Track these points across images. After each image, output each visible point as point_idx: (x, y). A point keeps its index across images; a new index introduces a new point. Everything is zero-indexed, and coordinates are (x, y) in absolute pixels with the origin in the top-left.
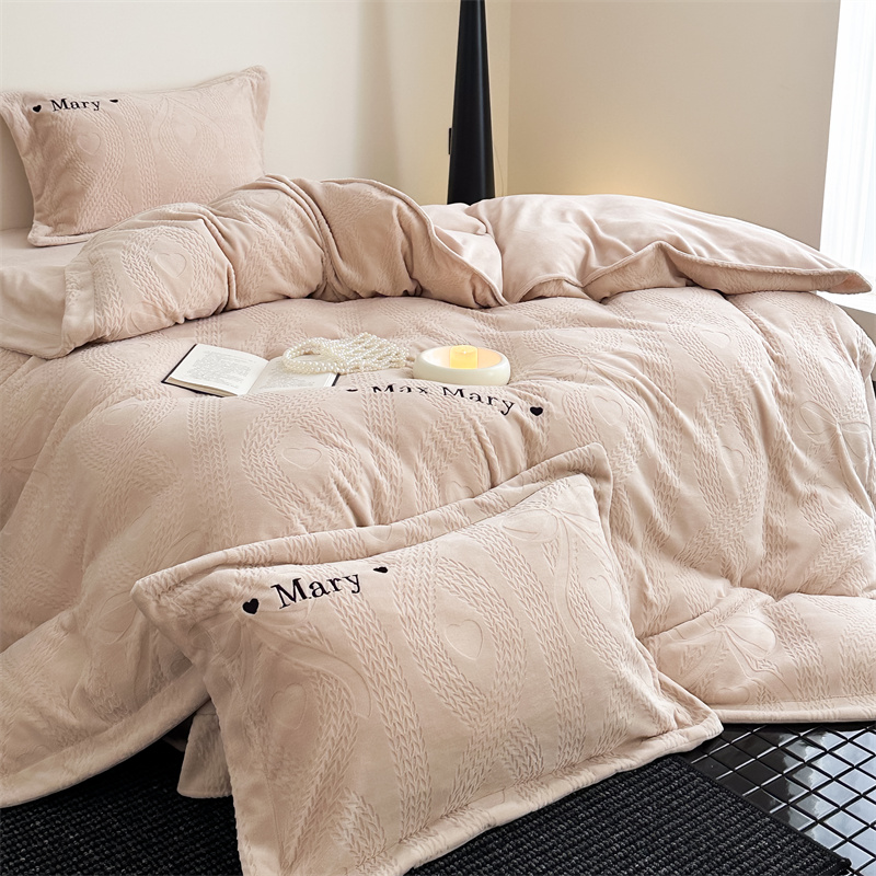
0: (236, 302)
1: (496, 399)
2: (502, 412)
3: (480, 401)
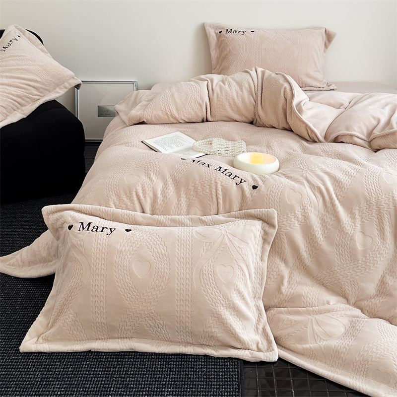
1: (238, 177)
2: (236, 184)
3: (229, 176)
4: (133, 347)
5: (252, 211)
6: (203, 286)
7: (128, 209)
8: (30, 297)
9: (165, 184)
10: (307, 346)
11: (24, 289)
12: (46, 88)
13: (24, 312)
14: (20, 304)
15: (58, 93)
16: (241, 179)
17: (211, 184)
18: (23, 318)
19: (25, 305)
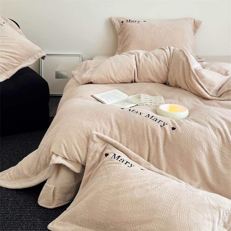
0: (137, 80)
1: (162, 121)
2: (161, 126)
3: (155, 121)
8: (16, 202)
11: (12, 196)
12: (23, 58)
13: (13, 212)
14: (10, 207)
15: (30, 62)
16: (164, 123)
17: (143, 127)
18: (13, 217)
19: (13, 208)
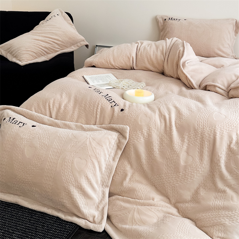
2: (111, 106)
3: (109, 101)
4: (17, 202)
5: (114, 126)
6: (62, 169)
7: (42, 114)
9: (69, 101)
10: (124, 226)
16: (116, 104)
17: (95, 104)
